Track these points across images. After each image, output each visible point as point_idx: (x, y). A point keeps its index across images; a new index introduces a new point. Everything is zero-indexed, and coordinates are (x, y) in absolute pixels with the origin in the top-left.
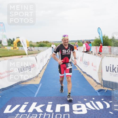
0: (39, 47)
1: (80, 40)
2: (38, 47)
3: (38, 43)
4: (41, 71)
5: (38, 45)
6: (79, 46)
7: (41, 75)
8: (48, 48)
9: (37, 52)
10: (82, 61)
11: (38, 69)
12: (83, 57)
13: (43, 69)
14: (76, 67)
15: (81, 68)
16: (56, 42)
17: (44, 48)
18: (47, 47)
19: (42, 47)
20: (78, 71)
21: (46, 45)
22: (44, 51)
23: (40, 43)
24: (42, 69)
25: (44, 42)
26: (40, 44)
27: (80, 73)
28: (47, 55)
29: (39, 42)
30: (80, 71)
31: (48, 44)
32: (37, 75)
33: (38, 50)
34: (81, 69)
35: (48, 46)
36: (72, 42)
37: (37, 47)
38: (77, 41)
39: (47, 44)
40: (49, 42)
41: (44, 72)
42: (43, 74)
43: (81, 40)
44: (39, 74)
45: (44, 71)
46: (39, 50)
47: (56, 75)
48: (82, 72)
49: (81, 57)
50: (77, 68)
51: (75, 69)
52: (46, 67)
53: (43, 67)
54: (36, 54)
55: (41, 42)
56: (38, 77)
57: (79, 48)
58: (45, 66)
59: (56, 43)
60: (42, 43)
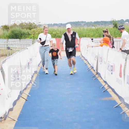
0: (10, 40)
1: (118, 21)
2: (6, 40)
3: (6, 28)
4: (14, 104)
5: (8, 33)
6: (116, 37)
7: (15, 114)
8: (33, 43)
9: (5, 54)
10: (124, 75)
11: (9, 97)
12: (125, 65)
13: (21, 98)
14: (107, 92)
15: (120, 95)
16: (55, 25)
17: (23, 41)
18: (31, 40)
19: (18, 40)
20: (115, 102)
21: (29, 34)
22: (24, 49)
23: (13, 29)
24: (17, 98)
25: (22, 25)
26: (13, 32)
27: (118, 107)
28: (31, 59)
29: (10, 25)
30: (119, 102)
31: (32, 30)
32: (5, 115)
33: (6, 47)
34: (120, 98)
35: (33, 35)
36: (98, 27)
37: (5, 38)
38: (111, 22)
39: (30, 32)
40: (35, 27)
41: (24, 106)
42: (21, 110)
43: (123, 20)
44: (11, 110)
45: (22, 102)
46: (9, 48)
47: (54, 113)
48: (122, 106)
49: (121, 66)
50: (110, 96)
51: (107, 99)
52: (27, 92)
53: (21, 93)
54: (3, 59)
55: (15, 25)
56: (8, 119)
57: (117, 41)
58: (25, 89)
59: (56, 28)
60: (18, 29)
